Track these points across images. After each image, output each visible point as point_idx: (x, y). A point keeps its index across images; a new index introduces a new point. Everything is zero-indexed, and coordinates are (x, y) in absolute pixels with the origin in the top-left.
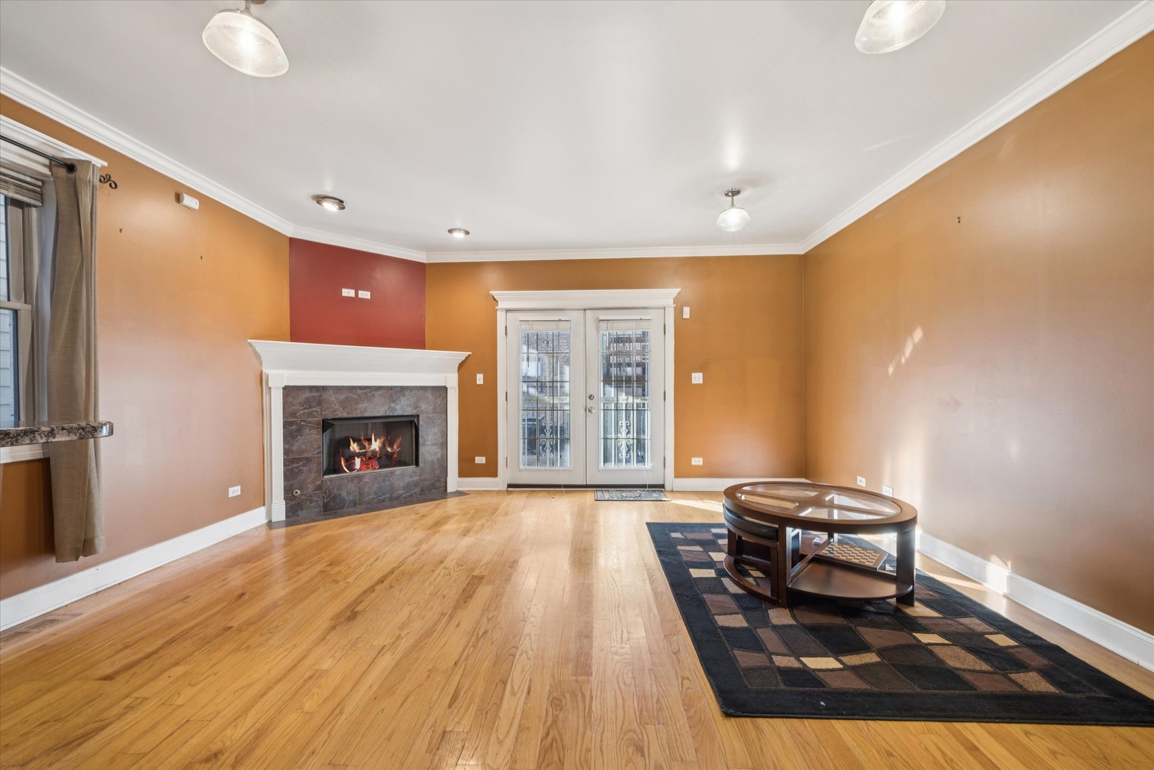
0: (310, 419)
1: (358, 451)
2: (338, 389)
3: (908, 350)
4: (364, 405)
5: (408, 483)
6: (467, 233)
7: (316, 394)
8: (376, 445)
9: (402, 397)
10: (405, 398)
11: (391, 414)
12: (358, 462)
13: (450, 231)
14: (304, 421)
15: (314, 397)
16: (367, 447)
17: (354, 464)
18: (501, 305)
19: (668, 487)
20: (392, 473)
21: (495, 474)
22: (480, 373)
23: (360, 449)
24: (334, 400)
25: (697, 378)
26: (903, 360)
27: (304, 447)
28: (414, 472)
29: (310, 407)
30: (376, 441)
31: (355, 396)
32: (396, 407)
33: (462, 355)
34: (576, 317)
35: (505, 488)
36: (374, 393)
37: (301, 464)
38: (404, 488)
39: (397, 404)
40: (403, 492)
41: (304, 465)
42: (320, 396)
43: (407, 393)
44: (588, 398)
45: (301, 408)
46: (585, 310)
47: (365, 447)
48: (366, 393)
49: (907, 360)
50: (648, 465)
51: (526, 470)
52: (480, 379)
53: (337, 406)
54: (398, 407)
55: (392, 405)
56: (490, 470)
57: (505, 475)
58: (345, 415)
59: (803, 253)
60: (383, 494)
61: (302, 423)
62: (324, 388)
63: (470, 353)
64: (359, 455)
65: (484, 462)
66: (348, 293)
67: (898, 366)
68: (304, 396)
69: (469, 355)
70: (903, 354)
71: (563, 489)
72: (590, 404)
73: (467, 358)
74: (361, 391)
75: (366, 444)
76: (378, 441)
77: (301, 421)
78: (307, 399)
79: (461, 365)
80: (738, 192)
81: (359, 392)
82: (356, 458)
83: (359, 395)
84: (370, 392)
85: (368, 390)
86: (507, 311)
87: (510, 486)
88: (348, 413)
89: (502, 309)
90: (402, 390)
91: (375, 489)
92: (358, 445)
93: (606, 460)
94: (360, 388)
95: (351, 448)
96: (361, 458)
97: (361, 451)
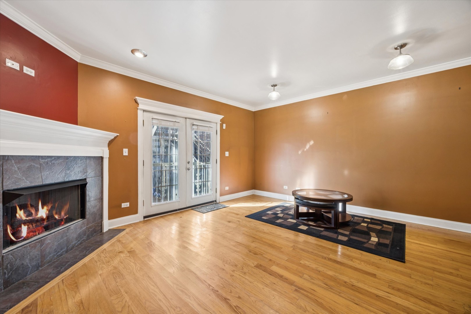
1: (24, 218)
3: (308, 147)
5: (79, 234)
6: (145, 56)
8: (43, 212)
9: (75, 165)
10: (77, 166)
11: (67, 180)
12: (24, 230)
13: (133, 51)
16: (34, 215)
17: (20, 231)
18: (141, 106)
19: (218, 202)
20: (68, 229)
21: (136, 212)
22: (126, 148)
23: (27, 216)
25: (227, 154)
26: (305, 150)
28: (83, 223)
30: (43, 208)
33: (111, 135)
34: (182, 121)
35: (142, 219)
38: (76, 239)
39: (71, 171)
40: (76, 242)
43: (79, 161)
44: (187, 163)
46: (186, 118)
47: (30, 214)
49: (307, 150)
50: (210, 192)
51: (155, 206)
52: (126, 152)
55: (68, 172)
56: (133, 210)
57: (142, 211)
59: (254, 111)
60: (61, 250)
63: (118, 134)
64: (25, 223)
65: (128, 206)
67: (303, 151)
69: (117, 136)
70: (305, 148)
71: (178, 211)
72: (188, 166)
73: (115, 138)
74: (44, 161)
75: (33, 212)
76: (45, 208)
79: (111, 143)
80: (276, 85)
82: (23, 226)
84: (51, 161)
85: (49, 159)
86: (144, 111)
87: (145, 217)
88: (31, 182)
89: (141, 109)
90: (75, 159)
91: (55, 247)
92: (25, 212)
93: (196, 192)
95: (17, 215)
96: (28, 226)
97: (27, 219)
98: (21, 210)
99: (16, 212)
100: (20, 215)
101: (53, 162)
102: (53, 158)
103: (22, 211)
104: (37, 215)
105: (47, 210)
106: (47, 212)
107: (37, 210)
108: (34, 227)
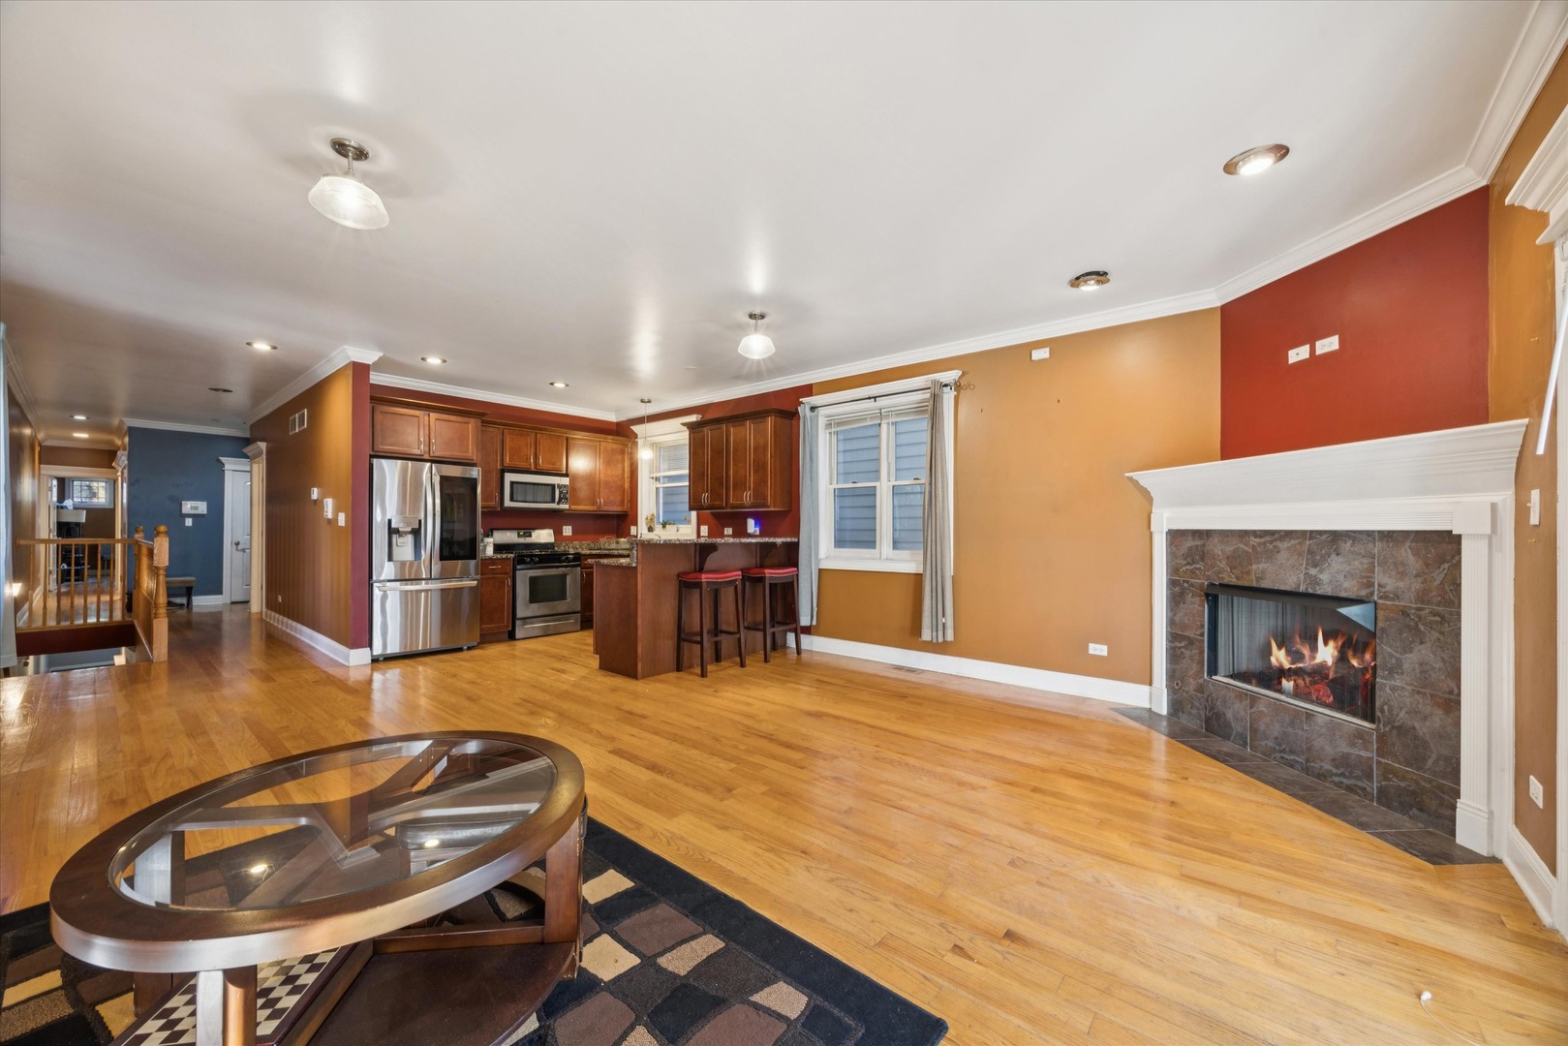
0: (1193, 580)
1: (1287, 665)
2: (1226, 535)
4: (1261, 566)
7: (1199, 543)
8: (1326, 654)
9: (1333, 556)
10: (1340, 559)
11: (1310, 591)
14: (1187, 582)
15: (1197, 546)
16: (1307, 658)
23: (1293, 663)
24: (1220, 553)
27: (1187, 621)
29: (1194, 563)
30: (1326, 643)
31: (1246, 548)
32: (1321, 576)
36: (1278, 543)
37: (1183, 644)
39: (1321, 571)
41: (1186, 647)
42: (1204, 545)
43: (1347, 546)
45: (1184, 562)
47: (1300, 657)
48: (1264, 543)
53: (1223, 564)
54: (1325, 577)
55: (1313, 571)
58: (1234, 581)
61: (1186, 585)
62: (1208, 533)
64: (1289, 674)
66: (1298, 354)
68: (1186, 547)
74: (1257, 540)
75: (1306, 652)
76: (1331, 644)
77: (1184, 581)
78: (1190, 548)
81: (1254, 541)
83: (1253, 546)
84: (1271, 542)
85: (1268, 538)
88: (1238, 578)
90: (1335, 539)
92: (1287, 653)
94: (1255, 533)
96: (1295, 681)
97: (1293, 666)
98: (1279, 648)
99: (1270, 653)
100: (1277, 660)
101: (1274, 544)
102: (1277, 536)
103: (1283, 651)
104: (1314, 658)
105: (1336, 648)
106: (1336, 653)
107: (1314, 649)
108: (1308, 684)
